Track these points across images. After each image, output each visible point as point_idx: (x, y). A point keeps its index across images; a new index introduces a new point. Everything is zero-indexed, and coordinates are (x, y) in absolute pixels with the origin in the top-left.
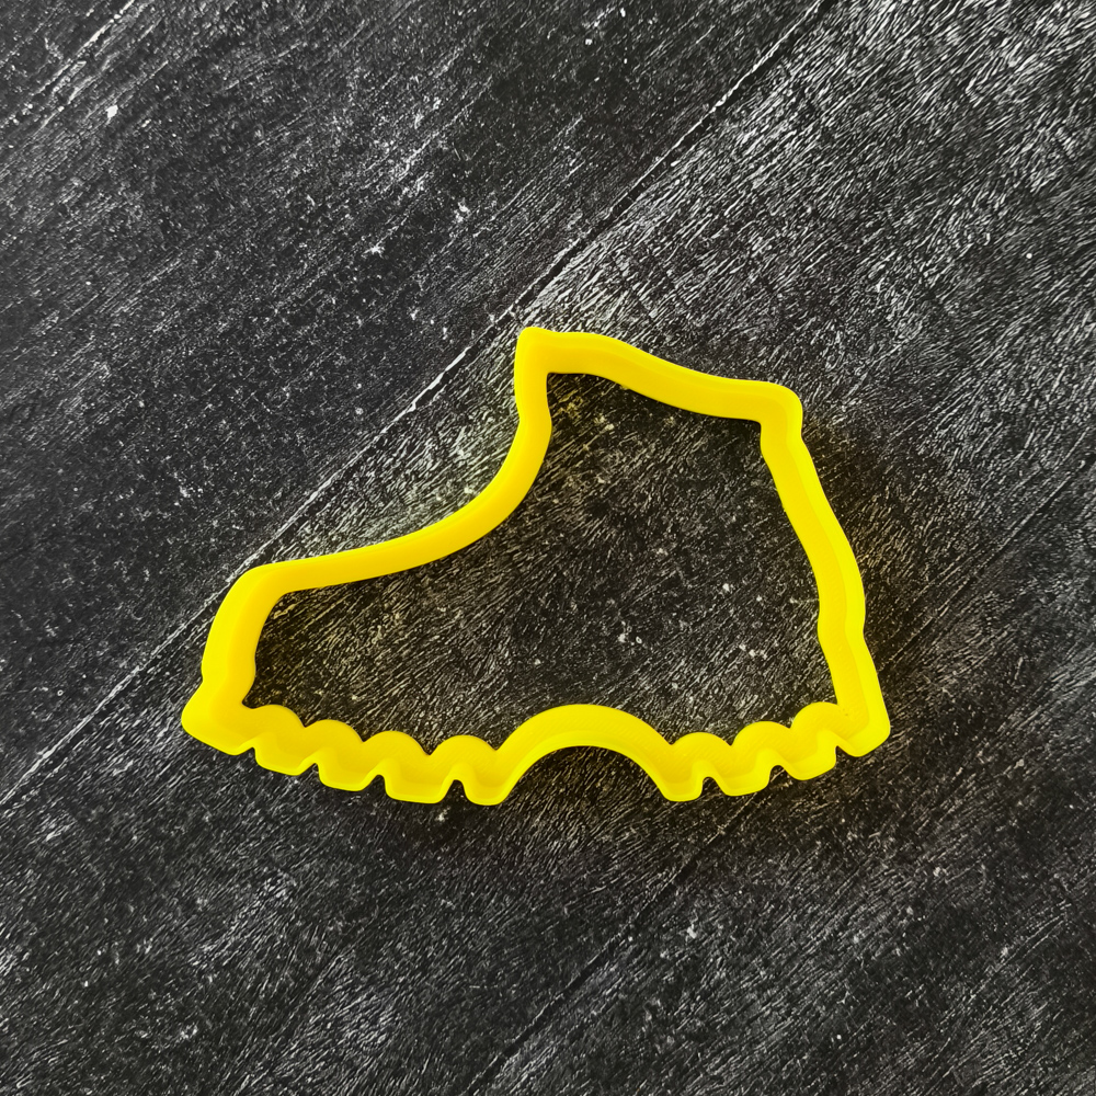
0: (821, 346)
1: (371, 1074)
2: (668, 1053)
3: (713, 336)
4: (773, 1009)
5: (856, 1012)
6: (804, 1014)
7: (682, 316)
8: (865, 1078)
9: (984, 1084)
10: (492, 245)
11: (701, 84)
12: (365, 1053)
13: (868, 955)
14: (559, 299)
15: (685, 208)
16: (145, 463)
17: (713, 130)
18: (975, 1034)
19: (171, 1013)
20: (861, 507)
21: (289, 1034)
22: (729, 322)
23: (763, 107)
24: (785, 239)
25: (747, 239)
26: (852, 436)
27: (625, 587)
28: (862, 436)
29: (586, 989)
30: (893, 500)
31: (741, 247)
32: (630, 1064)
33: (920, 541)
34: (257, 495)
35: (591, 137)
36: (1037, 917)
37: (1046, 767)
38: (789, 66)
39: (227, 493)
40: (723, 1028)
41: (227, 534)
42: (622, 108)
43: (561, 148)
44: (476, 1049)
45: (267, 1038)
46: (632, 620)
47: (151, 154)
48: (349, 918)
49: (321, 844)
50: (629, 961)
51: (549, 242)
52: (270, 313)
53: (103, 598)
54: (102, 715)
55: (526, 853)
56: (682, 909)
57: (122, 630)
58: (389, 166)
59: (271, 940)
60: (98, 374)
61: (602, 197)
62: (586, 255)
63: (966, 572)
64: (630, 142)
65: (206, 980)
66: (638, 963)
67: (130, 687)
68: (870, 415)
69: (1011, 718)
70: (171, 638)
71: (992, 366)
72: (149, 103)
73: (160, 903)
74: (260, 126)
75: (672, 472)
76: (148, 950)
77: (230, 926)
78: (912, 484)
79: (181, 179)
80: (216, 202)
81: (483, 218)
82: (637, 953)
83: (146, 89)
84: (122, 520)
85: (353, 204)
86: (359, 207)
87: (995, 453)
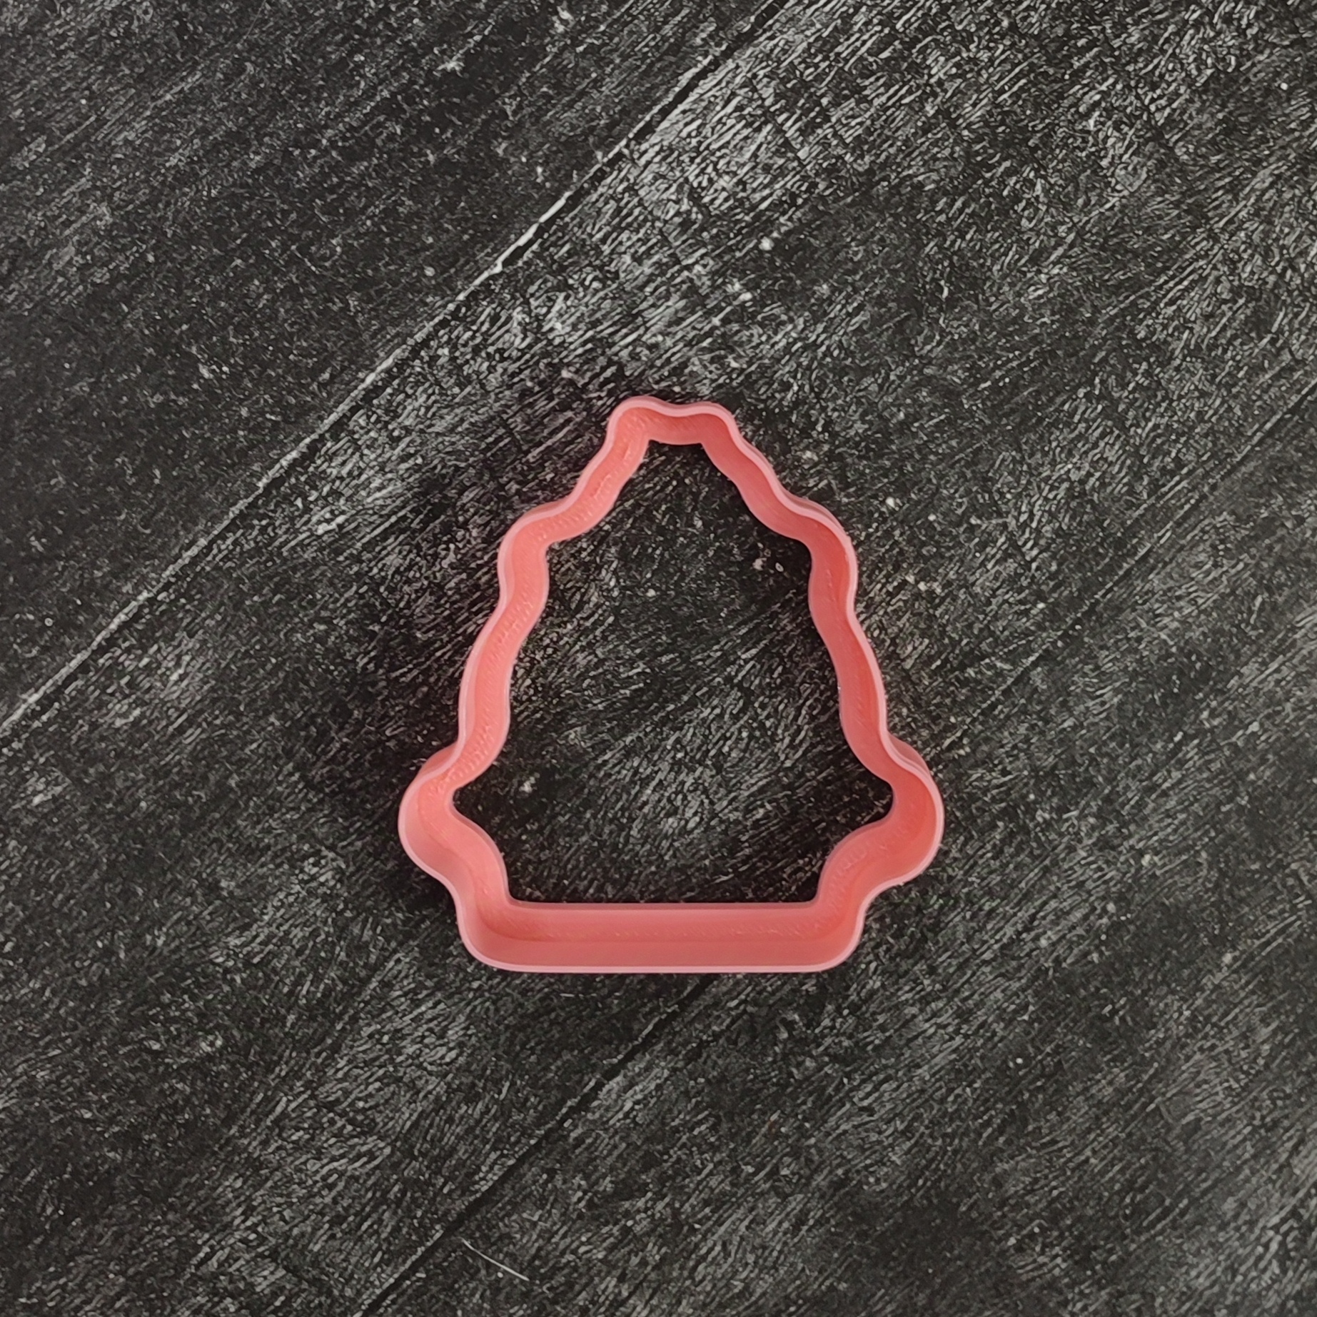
1: (438, 1098)
2: (807, 1079)
4: (940, 1026)
5: (1040, 1031)
6: (976, 1032)
8: (1049, 1112)
9: (1199, 1120)
10: (601, 62)
12: (430, 1073)
13: (1058, 961)
16: (156, 334)
18: (1188, 1058)
19: (189, 1020)
20: (1063, 403)
21: (335, 1048)
26: (1053, 314)
28: (1067, 312)
29: (707, 999)
32: (760, 1090)
34: (298, 376)
36: (1269, 917)
37: (1286, 732)
39: (260, 374)
40: (876, 1048)
41: (260, 426)
44: (567, 1070)
45: (308, 1053)
46: (772, 542)
53: (101, 505)
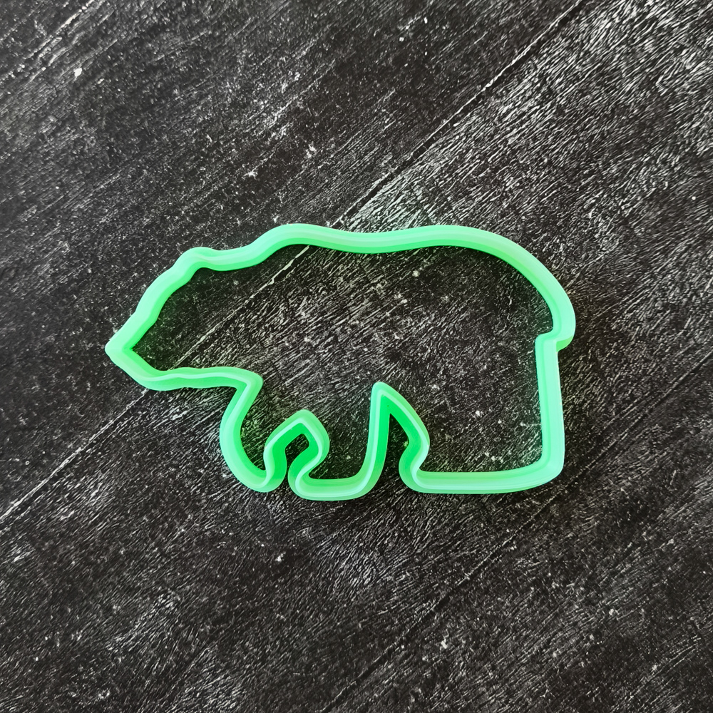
0: (549, 253)
11: (476, 72)
14: (373, 213)
15: (462, 155)
17: (483, 103)
23: (517, 89)
24: (529, 179)
25: (503, 178)
30: (594, 360)
31: (499, 183)
33: (610, 388)
35: (400, 104)
38: (536, 62)
42: (422, 85)
43: (380, 111)
47: (104, 102)
48: (214, 624)
49: (198, 573)
50: (401, 661)
51: (369, 174)
52: (178, 213)
53: (58, 401)
54: (55, 479)
55: (335, 585)
56: (439, 628)
57: (70, 423)
58: (263, 118)
59: (162, 636)
60: (61, 249)
61: (406, 145)
62: (393, 184)
63: (641, 411)
64: (426, 108)
65: (117, 660)
66: (407, 663)
67: (74, 461)
68: (580, 302)
69: (666, 510)
70: (103, 429)
71: (665, 272)
72: (104, 67)
73: (89, 608)
74: (177, 86)
75: (445, 334)
76: (79, 638)
77: (134, 624)
78: (607, 349)
79: (123, 119)
80: (145, 137)
81: (325, 155)
82: (406, 656)
83: (101, 58)
84: (73, 349)
85: (237, 142)
86: (242, 144)
87: (664, 331)
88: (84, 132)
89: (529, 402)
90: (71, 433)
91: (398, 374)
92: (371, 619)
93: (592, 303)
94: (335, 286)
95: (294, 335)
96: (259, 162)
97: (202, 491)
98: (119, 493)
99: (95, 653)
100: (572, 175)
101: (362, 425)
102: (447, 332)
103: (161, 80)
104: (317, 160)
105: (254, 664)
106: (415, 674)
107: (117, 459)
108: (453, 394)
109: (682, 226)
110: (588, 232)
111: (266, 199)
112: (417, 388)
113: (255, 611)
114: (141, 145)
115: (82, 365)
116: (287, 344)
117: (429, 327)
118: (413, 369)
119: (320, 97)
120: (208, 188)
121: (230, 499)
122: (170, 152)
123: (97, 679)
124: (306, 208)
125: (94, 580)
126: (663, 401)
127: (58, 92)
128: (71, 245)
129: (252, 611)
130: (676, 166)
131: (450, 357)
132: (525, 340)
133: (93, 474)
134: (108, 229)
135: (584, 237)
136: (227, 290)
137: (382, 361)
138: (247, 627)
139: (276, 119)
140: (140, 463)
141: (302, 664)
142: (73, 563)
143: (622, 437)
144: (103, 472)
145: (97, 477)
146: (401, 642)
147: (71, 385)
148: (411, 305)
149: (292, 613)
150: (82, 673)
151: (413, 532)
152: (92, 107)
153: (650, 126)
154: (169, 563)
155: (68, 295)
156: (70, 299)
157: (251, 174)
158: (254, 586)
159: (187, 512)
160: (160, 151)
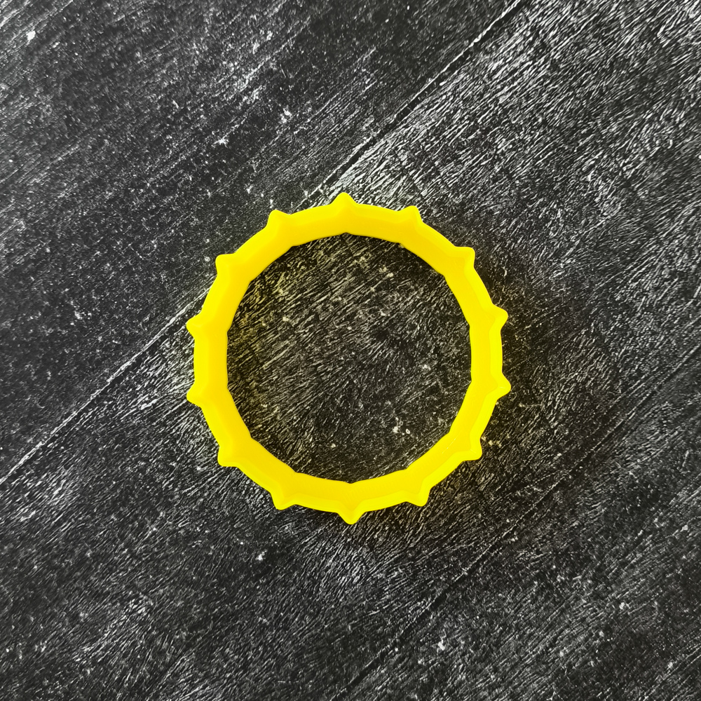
0: (546, 219)
3: (467, 210)
7: (445, 195)
11: (463, 26)
14: (355, 181)
15: (449, 116)
17: (471, 59)
22: (479, 200)
23: (508, 44)
24: (522, 141)
25: (494, 140)
27: (399, 393)
30: (597, 333)
31: (490, 145)
33: (616, 364)
35: (382, 63)
42: (405, 42)
43: (359, 70)
46: (404, 417)
47: (60, 67)
48: (191, 630)
49: (171, 575)
50: (395, 666)
51: (349, 138)
52: (143, 186)
53: (16, 392)
54: (13, 477)
55: (322, 585)
56: (435, 629)
57: (30, 415)
58: (234, 81)
59: (134, 644)
60: (16, 227)
61: (389, 107)
62: (376, 149)
63: (649, 387)
64: (410, 67)
65: (86, 672)
66: (402, 667)
67: (35, 457)
68: (581, 271)
69: (679, 494)
70: (65, 422)
71: (671, 236)
72: (59, 30)
73: (53, 616)
74: (140, 49)
75: (436, 309)
76: (43, 650)
77: (104, 633)
78: (611, 322)
79: (81, 86)
80: (106, 104)
81: (302, 119)
82: (400, 660)
83: (56, 19)
84: (32, 335)
85: (206, 107)
86: (211, 110)
87: (672, 300)
88: (39, 100)
89: (528, 381)
90: (31, 427)
91: (385, 354)
92: (361, 621)
93: (593, 273)
94: (315, 261)
95: (271, 314)
96: (230, 128)
97: (175, 487)
98: (84, 491)
99: (62, 664)
100: (570, 135)
101: (347, 411)
102: (438, 307)
103: (122, 42)
104: (292, 125)
105: (235, 672)
106: (410, 679)
107: (82, 453)
108: (446, 374)
109: (688, 187)
110: (588, 196)
111: (238, 168)
112: (406, 369)
113: (235, 615)
114: (102, 113)
115: (41, 353)
116: (264, 325)
117: (418, 302)
118: (401, 348)
119: (294, 57)
120: (175, 158)
121: (206, 494)
122: (133, 120)
123: (64, 693)
124: (282, 177)
125: (59, 586)
126: (672, 376)
127: (10, 57)
128: (27, 222)
129: (232, 615)
130: (681, 122)
131: (441, 334)
132: (522, 314)
133: (56, 470)
134: (67, 205)
135: (584, 202)
136: (197, 267)
137: (367, 340)
138: (227, 632)
139: (247, 81)
140: (106, 457)
141: (288, 671)
142: (36, 567)
143: (629, 416)
144: (67, 468)
145: (59, 474)
146: (395, 645)
147: (30, 374)
148: (398, 278)
149: (276, 616)
150: (48, 687)
151: (405, 525)
152: (47, 73)
153: (652, 80)
154: (139, 566)
155: (25, 277)
156: (27, 281)
157: (222, 141)
158: (233, 588)
159: (158, 510)
160: (123, 119)
